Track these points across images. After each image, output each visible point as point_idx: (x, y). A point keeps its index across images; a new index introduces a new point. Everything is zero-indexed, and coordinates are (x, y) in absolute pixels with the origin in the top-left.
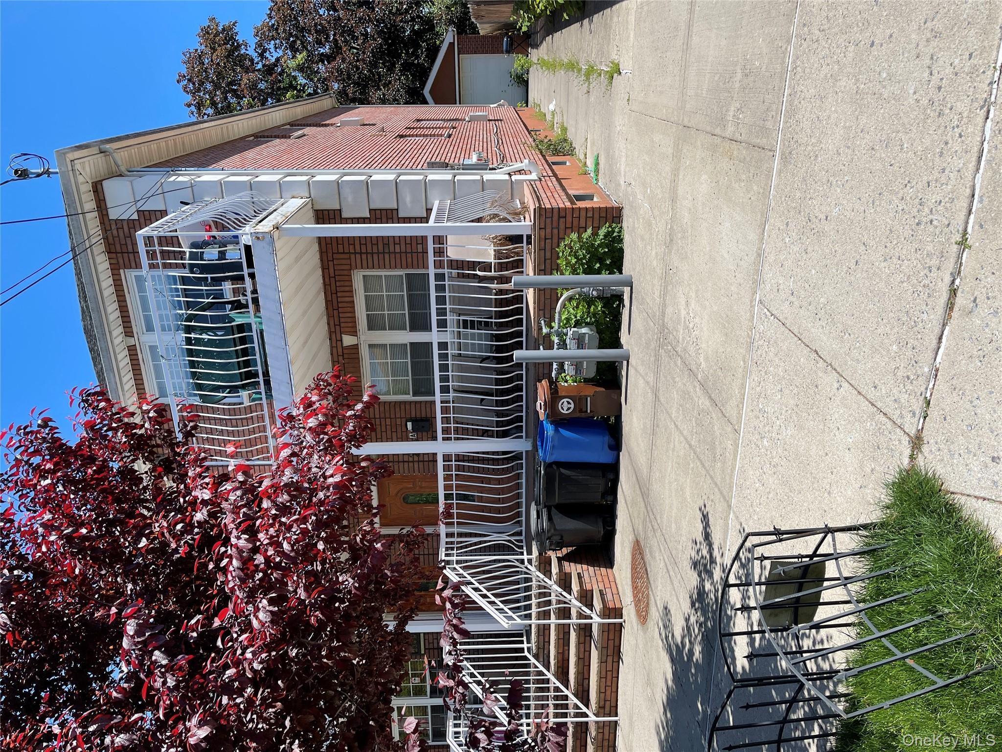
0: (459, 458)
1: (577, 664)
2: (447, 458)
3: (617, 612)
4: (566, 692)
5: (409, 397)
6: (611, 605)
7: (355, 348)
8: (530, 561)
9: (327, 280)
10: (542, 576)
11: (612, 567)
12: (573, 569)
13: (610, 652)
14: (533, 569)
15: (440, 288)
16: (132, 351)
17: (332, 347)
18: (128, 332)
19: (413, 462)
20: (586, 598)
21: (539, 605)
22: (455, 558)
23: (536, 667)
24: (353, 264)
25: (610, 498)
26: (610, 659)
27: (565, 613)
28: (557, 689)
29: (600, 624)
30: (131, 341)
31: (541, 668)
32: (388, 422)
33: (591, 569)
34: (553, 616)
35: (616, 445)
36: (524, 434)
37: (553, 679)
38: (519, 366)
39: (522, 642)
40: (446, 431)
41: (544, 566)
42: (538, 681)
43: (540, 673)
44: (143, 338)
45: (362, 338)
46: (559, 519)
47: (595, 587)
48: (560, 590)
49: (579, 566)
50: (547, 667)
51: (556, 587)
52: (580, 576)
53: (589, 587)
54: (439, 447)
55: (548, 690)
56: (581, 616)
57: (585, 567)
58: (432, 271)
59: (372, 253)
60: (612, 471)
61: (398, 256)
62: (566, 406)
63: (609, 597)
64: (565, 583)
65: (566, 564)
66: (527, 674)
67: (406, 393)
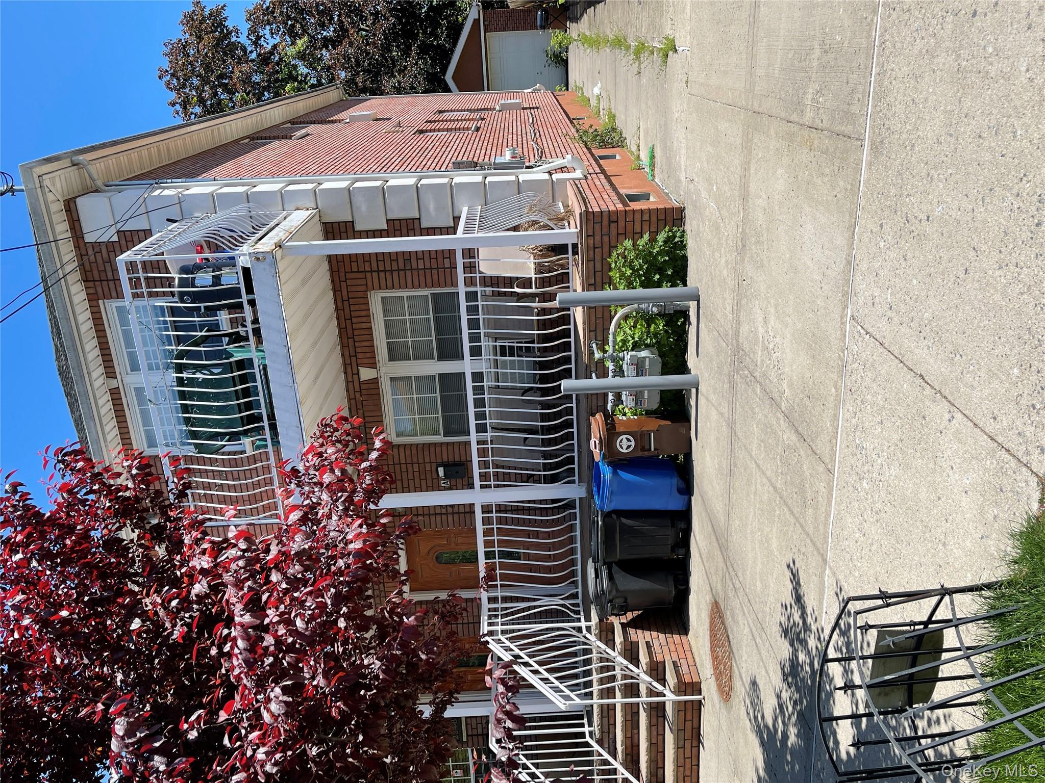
0: (501, 508)
1: (650, 750)
2: (486, 509)
3: (695, 688)
5: (440, 438)
6: (687, 679)
7: (375, 382)
8: (589, 629)
9: (340, 304)
10: (603, 646)
11: (686, 634)
12: (640, 636)
13: (688, 735)
14: (592, 638)
15: (473, 310)
16: (115, 394)
17: (347, 382)
18: (110, 372)
19: (447, 514)
20: (657, 671)
21: (601, 681)
22: (499, 628)
23: (600, 755)
24: (370, 284)
25: (682, 551)
26: (688, 744)
27: (632, 690)
29: (675, 703)
30: (113, 383)
31: (606, 756)
32: (416, 469)
33: (662, 636)
34: (618, 693)
35: (687, 489)
36: (576, 478)
37: (621, 769)
38: (568, 397)
39: (582, 725)
41: (606, 634)
42: (603, 772)
43: (606, 762)
44: (128, 379)
45: (383, 370)
46: (622, 578)
47: (667, 658)
48: (625, 662)
49: (647, 633)
50: (614, 756)
51: (620, 659)
52: (648, 645)
53: (660, 659)
54: (476, 497)
56: (651, 693)
57: (654, 634)
58: (462, 290)
59: (392, 271)
60: (683, 518)
61: (421, 272)
62: (625, 444)
63: (684, 669)
64: (631, 654)
65: (632, 631)
66: (590, 763)
67: (436, 433)
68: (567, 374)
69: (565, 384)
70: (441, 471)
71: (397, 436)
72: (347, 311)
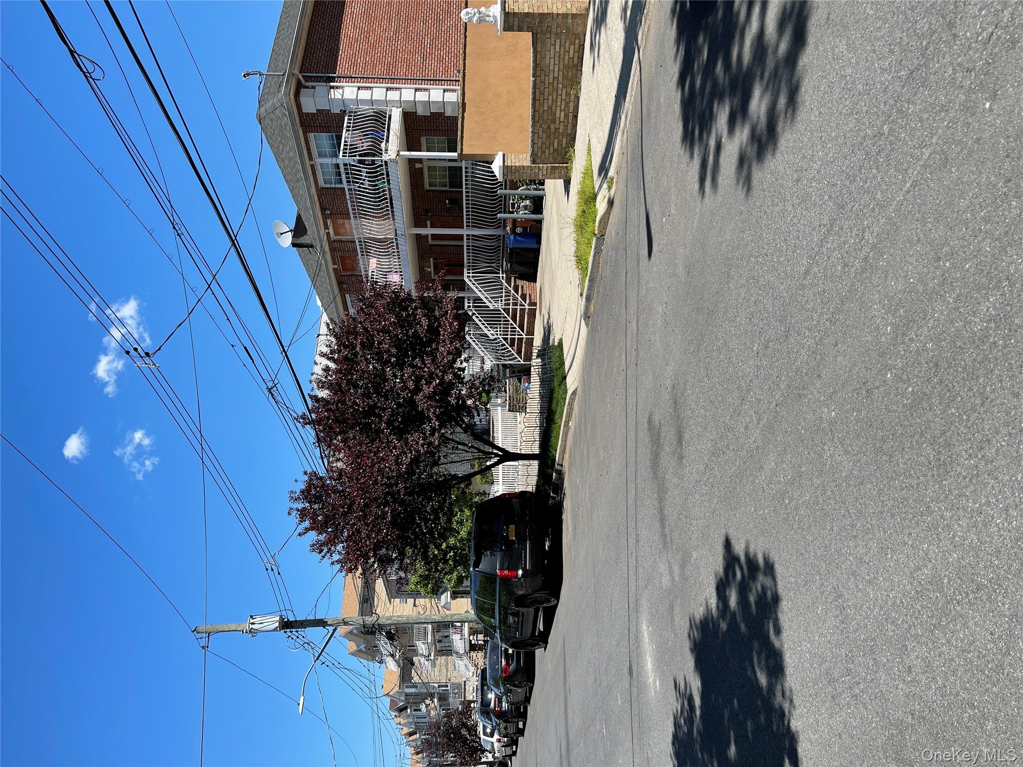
1: (520, 314)
2: (467, 235)
3: (535, 304)
4: (515, 326)
5: (447, 189)
6: (533, 301)
7: (422, 169)
8: (503, 277)
10: (507, 285)
11: (536, 282)
12: (520, 283)
13: (532, 315)
14: (504, 282)
15: (466, 172)
16: (313, 167)
17: (410, 168)
18: (311, 159)
20: (524, 297)
21: (506, 296)
22: (471, 275)
24: (422, 134)
25: (536, 260)
26: (532, 318)
28: (512, 324)
29: (529, 309)
30: (312, 163)
31: (506, 315)
32: (437, 199)
33: (527, 283)
34: (511, 304)
35: (539, 242)
37: (511, 320)
38: (499, 220)
40: (467, 226)
41: (509, 282)
42: (504, 321)
43: (506, 317)
44: (317, 160)
45: (425, 164)
46: (514, 266)
47: (528, 292)
48: (514, 293)
49: (523, 282)
50: (509, 315)
51: (512, 291)
52: (522, 287)
54: (464, 232)
55: (508, 324)
56: (521, 305)
57: (525, 282)
59: (431, 130)
60: (537, 251)
61: (444, 132)
62: (519, 230)
63: (533, 297)
64: (516, 289)
65: (517, 280)
66: (500, 317)
67: (446, 186)
68: (500, 212)
69: (499, 215)
70: (447, 201)
71: (430, 186)
72: (411, 143)
